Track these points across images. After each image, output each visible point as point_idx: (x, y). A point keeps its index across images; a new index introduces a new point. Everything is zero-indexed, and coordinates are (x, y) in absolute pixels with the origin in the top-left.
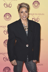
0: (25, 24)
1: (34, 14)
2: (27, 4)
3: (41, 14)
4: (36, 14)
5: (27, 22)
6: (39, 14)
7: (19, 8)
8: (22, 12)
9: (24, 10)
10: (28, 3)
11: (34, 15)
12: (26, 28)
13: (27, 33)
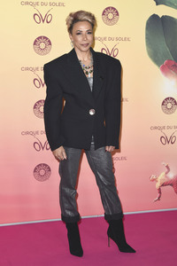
0: (85, 60)
1: (105, 39)
2: (90, 15)
3: (122, 39)
4: (110, 39)
5: (91, 57)
6: (117, 39)
7: (70, 22)
8: (79, 34)
9: (83, 27)
10: (93, 12)
11: (104, 42)
12: (89, 70)
13: (91, 82)
